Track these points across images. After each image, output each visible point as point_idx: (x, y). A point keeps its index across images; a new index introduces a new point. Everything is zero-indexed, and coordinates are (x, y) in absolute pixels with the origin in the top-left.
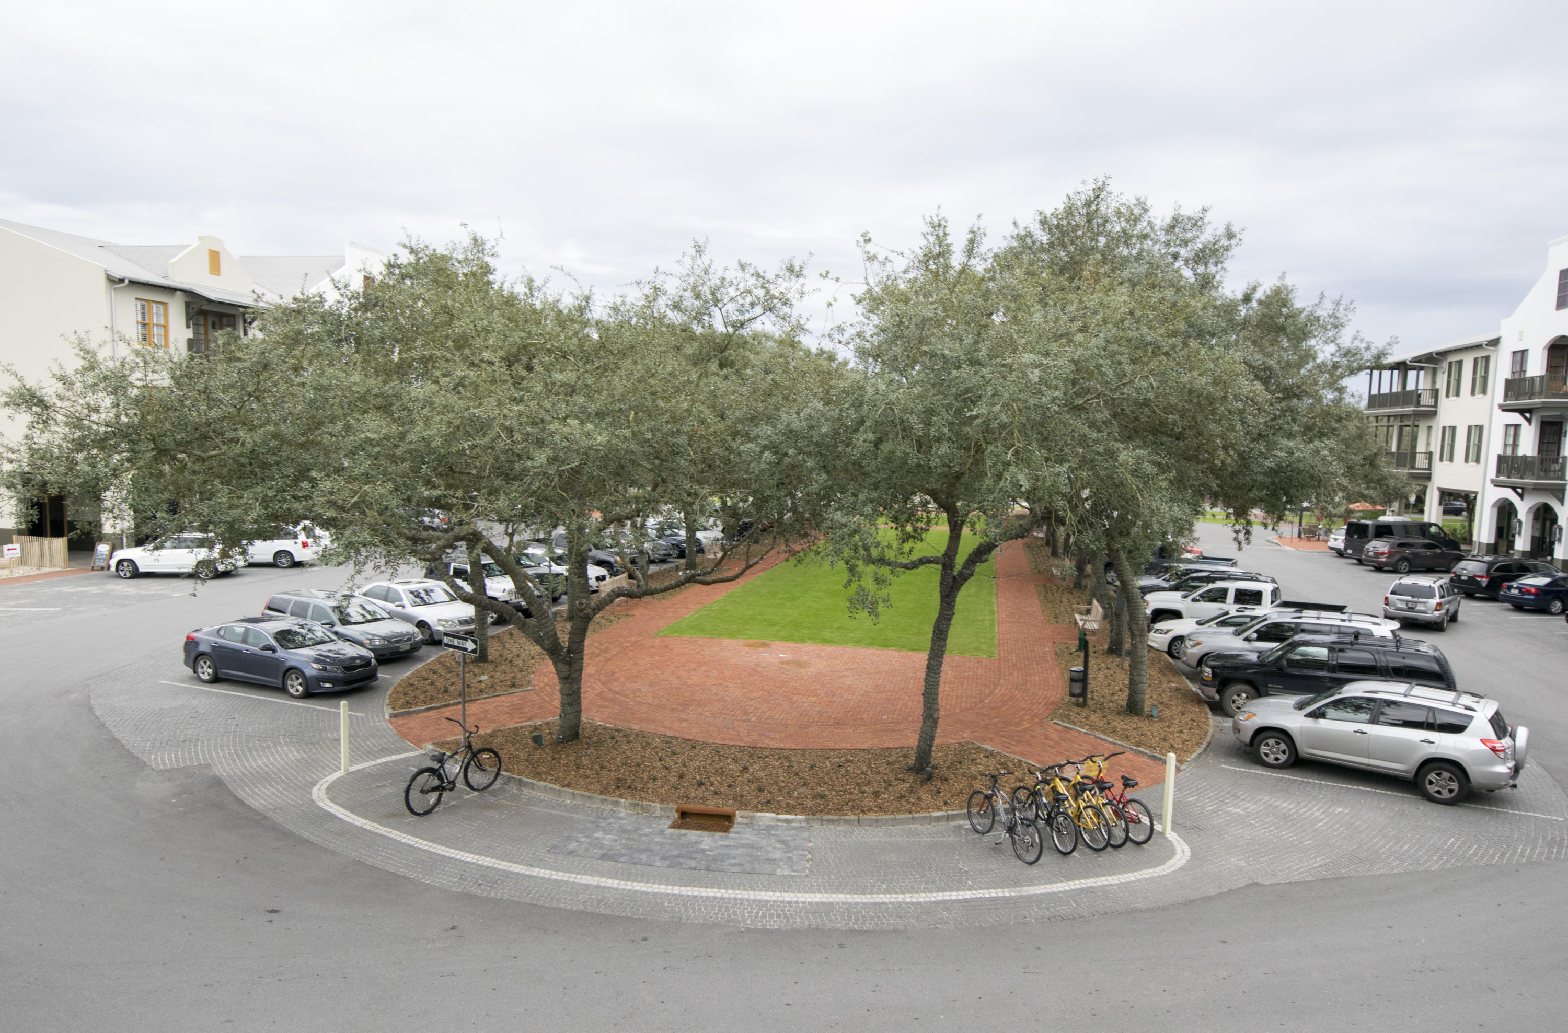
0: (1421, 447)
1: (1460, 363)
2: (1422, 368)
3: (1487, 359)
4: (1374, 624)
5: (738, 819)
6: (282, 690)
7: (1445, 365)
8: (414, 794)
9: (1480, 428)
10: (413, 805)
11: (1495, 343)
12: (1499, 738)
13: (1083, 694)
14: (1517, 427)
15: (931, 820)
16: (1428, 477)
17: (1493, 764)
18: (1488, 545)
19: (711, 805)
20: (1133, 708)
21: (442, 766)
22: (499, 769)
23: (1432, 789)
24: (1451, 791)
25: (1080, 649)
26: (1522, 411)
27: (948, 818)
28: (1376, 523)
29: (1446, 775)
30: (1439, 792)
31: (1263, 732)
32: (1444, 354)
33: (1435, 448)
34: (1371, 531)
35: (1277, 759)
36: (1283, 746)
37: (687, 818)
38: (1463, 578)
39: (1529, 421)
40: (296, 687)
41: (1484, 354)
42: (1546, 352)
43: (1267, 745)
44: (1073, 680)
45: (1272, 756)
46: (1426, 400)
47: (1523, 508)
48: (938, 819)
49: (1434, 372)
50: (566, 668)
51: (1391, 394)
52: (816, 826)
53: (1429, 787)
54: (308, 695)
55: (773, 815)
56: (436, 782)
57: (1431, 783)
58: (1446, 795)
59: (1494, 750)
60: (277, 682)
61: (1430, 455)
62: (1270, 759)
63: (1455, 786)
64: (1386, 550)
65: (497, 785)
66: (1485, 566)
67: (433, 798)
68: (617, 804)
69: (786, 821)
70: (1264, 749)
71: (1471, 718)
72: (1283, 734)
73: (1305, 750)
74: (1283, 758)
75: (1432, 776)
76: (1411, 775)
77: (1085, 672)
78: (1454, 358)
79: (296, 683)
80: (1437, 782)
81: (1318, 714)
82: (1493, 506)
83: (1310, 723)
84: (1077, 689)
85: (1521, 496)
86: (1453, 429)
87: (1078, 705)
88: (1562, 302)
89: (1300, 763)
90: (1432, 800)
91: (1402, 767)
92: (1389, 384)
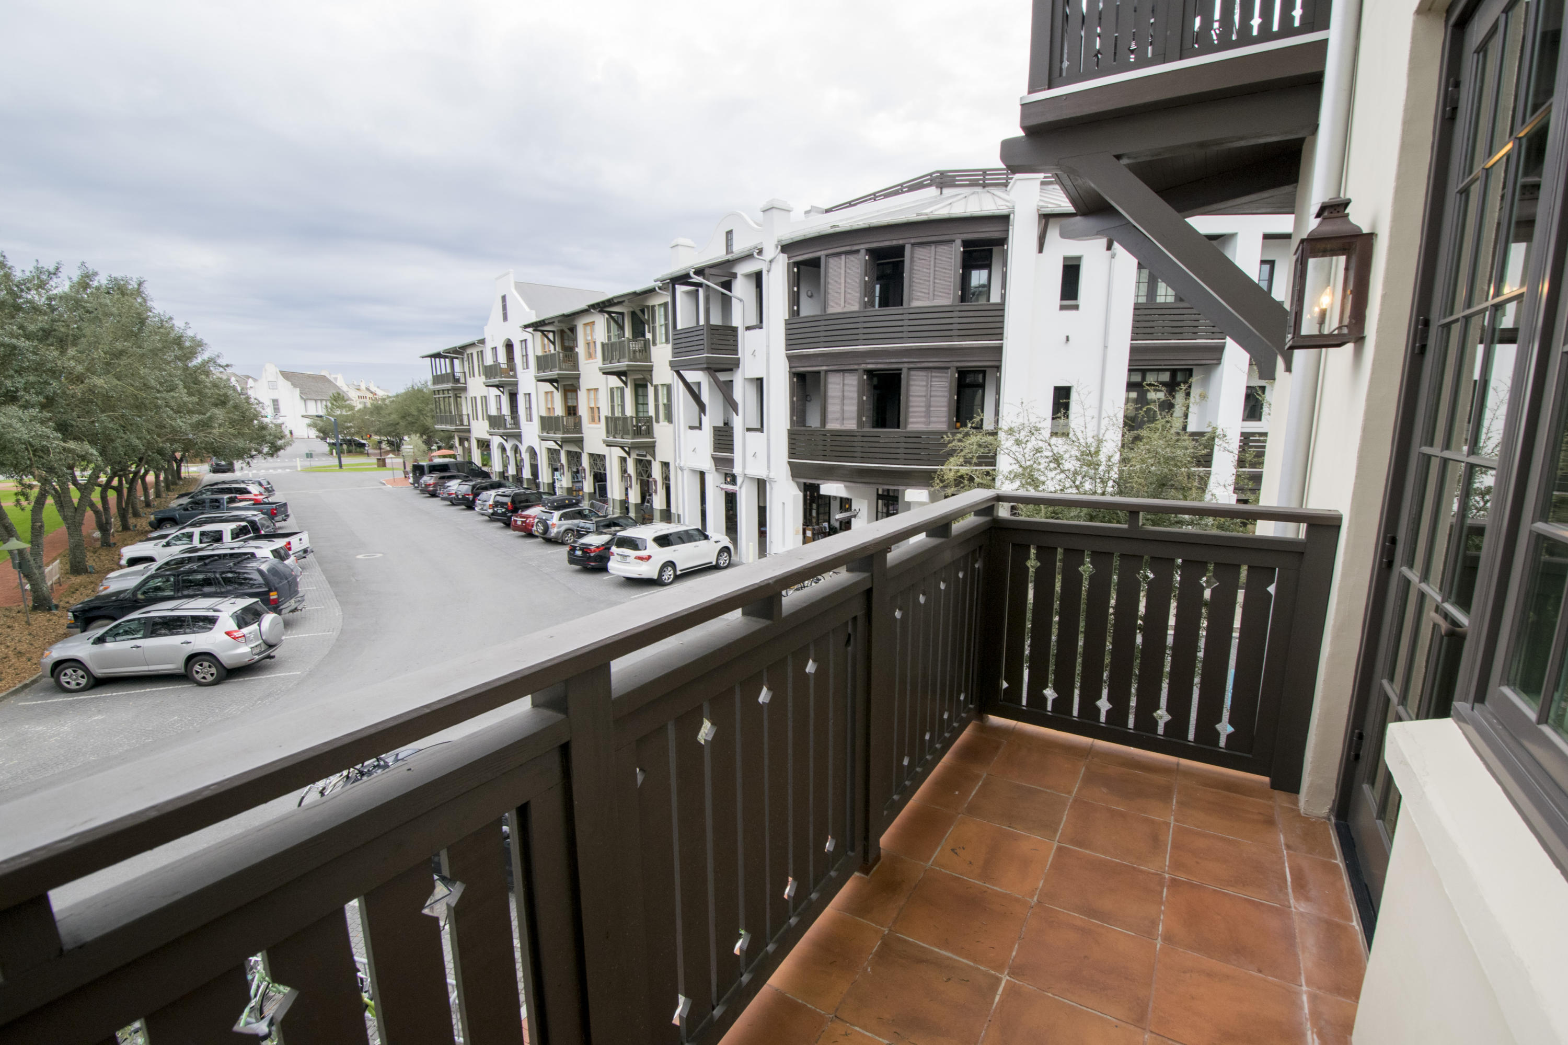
0: (465, 412)
1: (471, 354)
2: (457, 358)
3: (482, 352)
7: (466, 356)
9: (486, 397)
11: (482, 342)
12: (240, 627)
14: (499, 396)
16: (469, 431)
17: (236, 648)
18: (499, 472)
23: (198, 677)
24: (212, 675)
26: (497, 387)
28: (431, 463)
29: (206, 664)
30: (204, 678)
31: (59, 666)
32: (464, 348)
33: (470, 412)
34: (426, 469)
35: (78, 684)
36: (80, 673)
39: (503, 393)
41: (479, 349)
42: (505, 349)
43: (65, 675)
45: (74, 683)
46: (462, 380)
47: (508, 446)
49: (463, 359)
51: (442, 375)
53: (196, 676)
57: (197, 672)
58: (210, 678)
59: (237, 637)
61: (468, 416)
62: (73, 686)
63: (213, 670)
64: (432, 482)
66: (471, 487)
70: (63, 679)
71: (217, 618)
72: (75, 663)
73: (99, 672)
74: (83, 682)
75: (197, 667)
76: (183, 671)
78: (469, 351)
80: (202, 671)
81: (101, 640)
82: (498, 448)
83: (98, 648)
85: (506, 440)
86: (475, 398)
88: (505, 318)
89: (99, 683)
90: (200, 684)
91: (175, 665)
92: (443, 366)
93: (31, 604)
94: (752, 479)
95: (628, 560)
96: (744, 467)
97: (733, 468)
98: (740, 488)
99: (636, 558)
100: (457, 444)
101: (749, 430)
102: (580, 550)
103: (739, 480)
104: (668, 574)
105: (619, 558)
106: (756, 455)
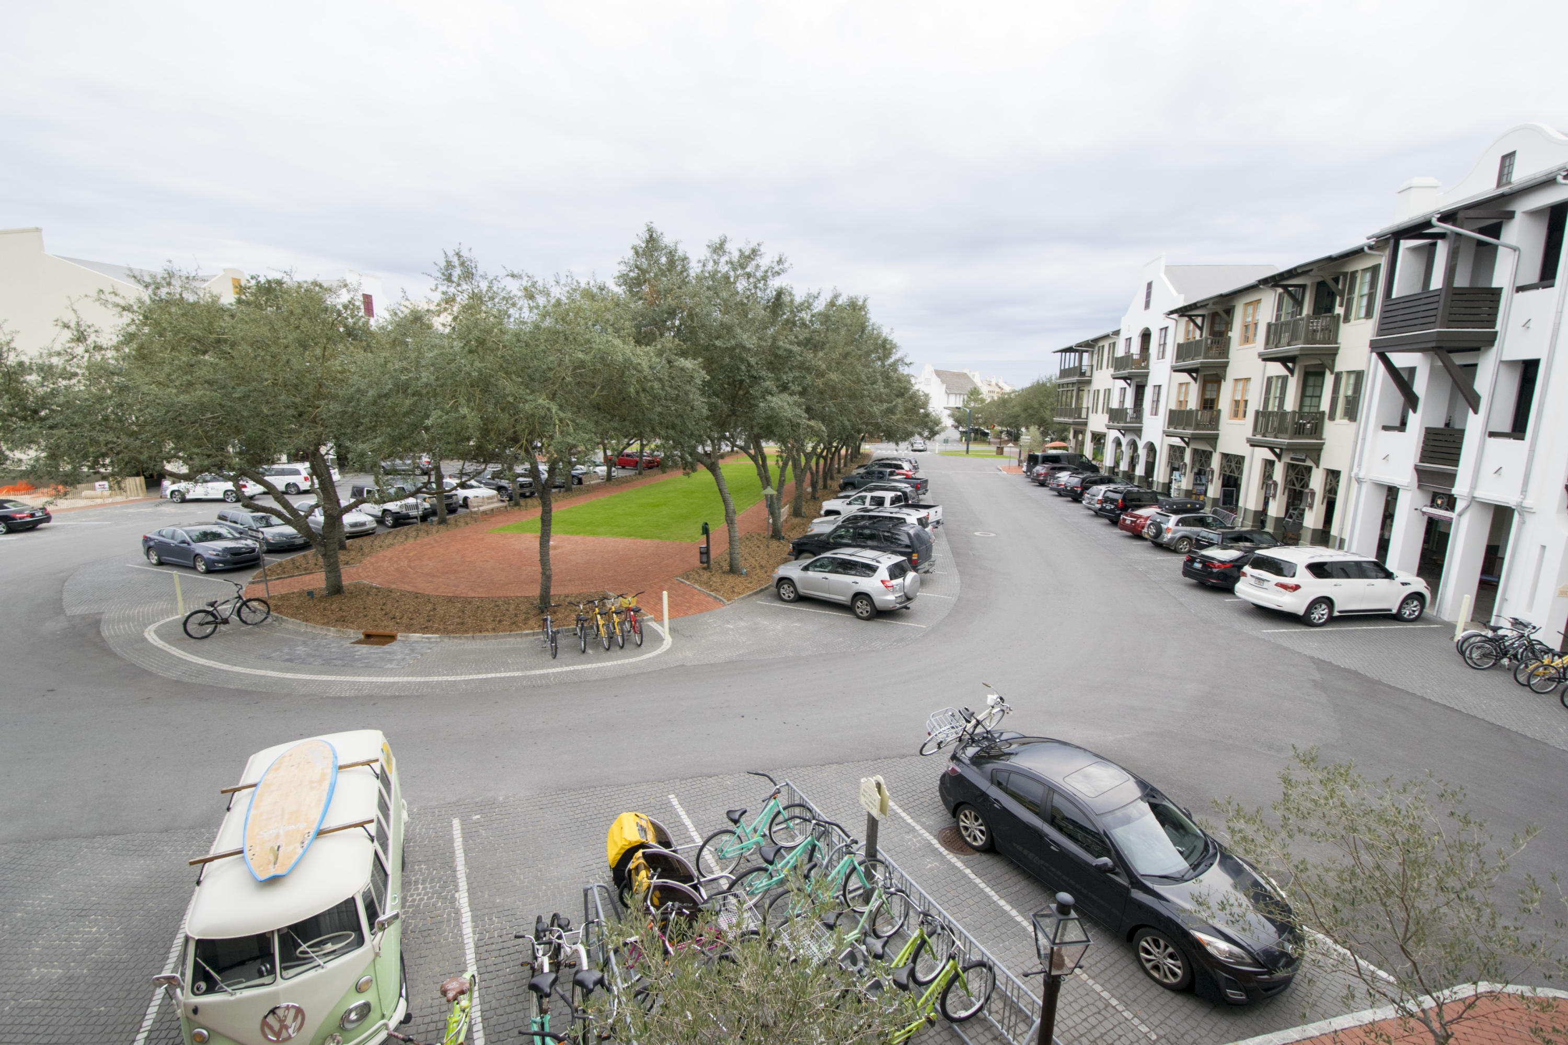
0: (1085, 405)
1: (1103, 346)
2: (1086, 351)
3: (1114, 344)
5: (399, 638)
6: (194, 568)
7: (1096, 348)
8: (191, 627)
9: (1109, 390)
10: (191, 633)
11: (1117, 333)
12: (891, 579)
13: (708, 562)
14: (1125, 389)
15: (521, 636)
16: (1086, 424)
17: (886, 594)
18: (1110, 468)
19: (387, 631)
20: (733, 570)
21: (215, 609)
22: (269, 612)
23: (858, 611)
24: (867, 612)
25: (703, 534)
26: (1125, 379)
27: (534, 634)
28: (1046, 454)
29: (865, 602)
30: (862, 613)
31: (783, 580)
32: (1096, 340)
33: (1090, 406)
34: (1040, 459)
35: (789, 597)
36: (792, 589)
37: (369, 638)
39: (1129, 385)
40: (201, 567)
41: (1111, 341)
42: (1141, 338)
43: (784, 588)
44: (701, 553)
45: (787, 595)
46: (1088, 374)
47: (1124, 441)
48: (527, 635)
49: (1093, 352)
50: (323, 549)
51: (1070, 369)
52: (446, 640)
54: (209, 571)
55: (420, 635)
56: (210, 618)
57: (859, 607)
58: (865, 614)
59: (887, 587)
60: (191, 564)
61: (1088, 408)
62: (786, 597)
63: (868, 608)
64: (1043, 472)
65: (269, 620)
66: (1080, 480)
67: (209, 629)
68: (329, 630)
69: (428, 638)
70: (782, 591)
71: (877, 567)
72: (790, 581)
73: (802, 591)
74: (792, 595)
75: (859, 604)
76: (849, 603)
77: (708, 547)
78: (1100, 344)
79: (201, 564)
80: (862, 607)
81: (806, 569)
82: (1113, 442)
83: (803, 574)
84: (705, 559)
85: (1124, 435)
86: (1098, 391)
87: (704, 569)
88: (1147, 305)
89: (802, 599)
90: (859, 617)
91: (844, 599)
92: (1072, 360)
93: (771, 533)
94: (1485, 505)
95: (1266, 585)
96: (1474, 487)
97: (1453, 486)
98: (1460, 515)
99: (1277, 585)
100: (1071, 436)
101: (1492, 434)
102: (1200, 562)
103: (1460, 506)
104: (1321, 613)
105: (1252, 581)
106: (1503, 471)
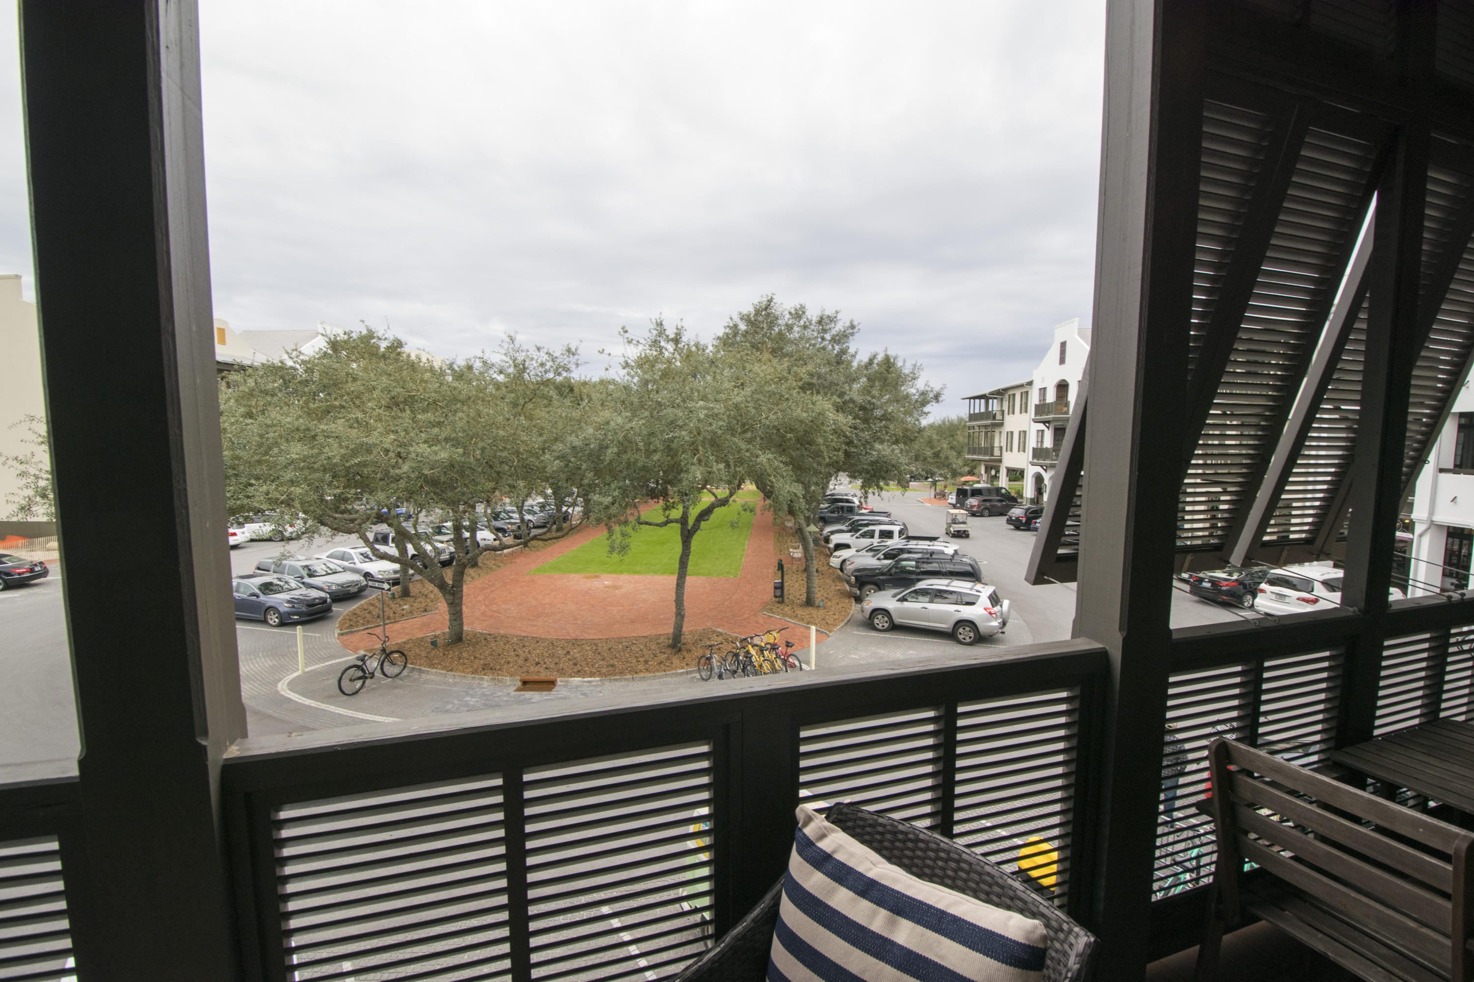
0: (996, 444)
1: (1014, 395)
2: (995, 398)
3: (1027, 392)
4: (945, 547)
5: (559, 683)
6: (264, 622)
7: (1007, 396)
8: (345, 683)
9: (1025, 432)
10: (344, 689)
11: (1030, 383)
12: (993, 607)
13: (782, 596)
14: (1043, 431)
15: (677, 675)
16: (1000, 461)
17: (990, 621)
18: (1031, 499)
19: (544, 676)
20: (809, 602)
21: (364, 663)
22: (406, 663)
23: (961, 637)
24: (970, 638)
25: (778, 570)
26: (1044, 422)
27: (687, 673)
28: (972, 488)
29: (967, 629)
30: (964, 639)
31: (875, 611)
32: (1006, 390)
33: (1004, 444)
34: (969, 493)
35: (883, 626)
36: (886, 619)
37: (527, 684)
38: (1013, 518)
39: (1048, 428)
40: (273, 619)
41: (1024, 390)
42: (1055, 389)
43: (878, 618)
44: (776, 588)
45: (881, 625)
46: (999, 417)
48: (681, 674)
49: (1002, 399)
51: (980, 413)
52: (607, 683)
53: (959, 636)
54: (282, 624)
55: (581, 679)
56: (360, 674)
57: (960, 634)
58: (968, 640)
59: (990, 613)
60: (262, 617)
61: (1001, 448)
62: (880, 627)
63: (972, 634)
64: (977, 503)
65: (405, 673)
66: (1023, 511)
67: (359, 684)
68: (482, 679)
69: (589, 682)
70: (876, 621)
71: (979, 596)
72: (885, 612)
73: (898, 620)
74: (886, 625)
75: (961, 630)
76: (950, 630)
77: (782, 583)
78: (1011, 392)
79: (273, 617)
80: (963, 633)
81: (903, 599)
82: (1033, 476)
83: (899, 604)
84: (778, 593)
85: (1046, 470)
86: (1012, 433)
87: (779, 602)
88: (1062, 361)
89: (895, 628)
90: (960, 643)
91: (946, 626)
92: (979, 407)
94: (1440, 527)
95: (1287, 600)
96: (1432, 512)
97: (1411, 512)
98: (1421, 536)
99: (1298, 599)
100: (983, 472)
101: (1442, 471)
102: (1208, 582)
103: (1419, 529)
105: (1273, 597)
106: (1458, 499)
